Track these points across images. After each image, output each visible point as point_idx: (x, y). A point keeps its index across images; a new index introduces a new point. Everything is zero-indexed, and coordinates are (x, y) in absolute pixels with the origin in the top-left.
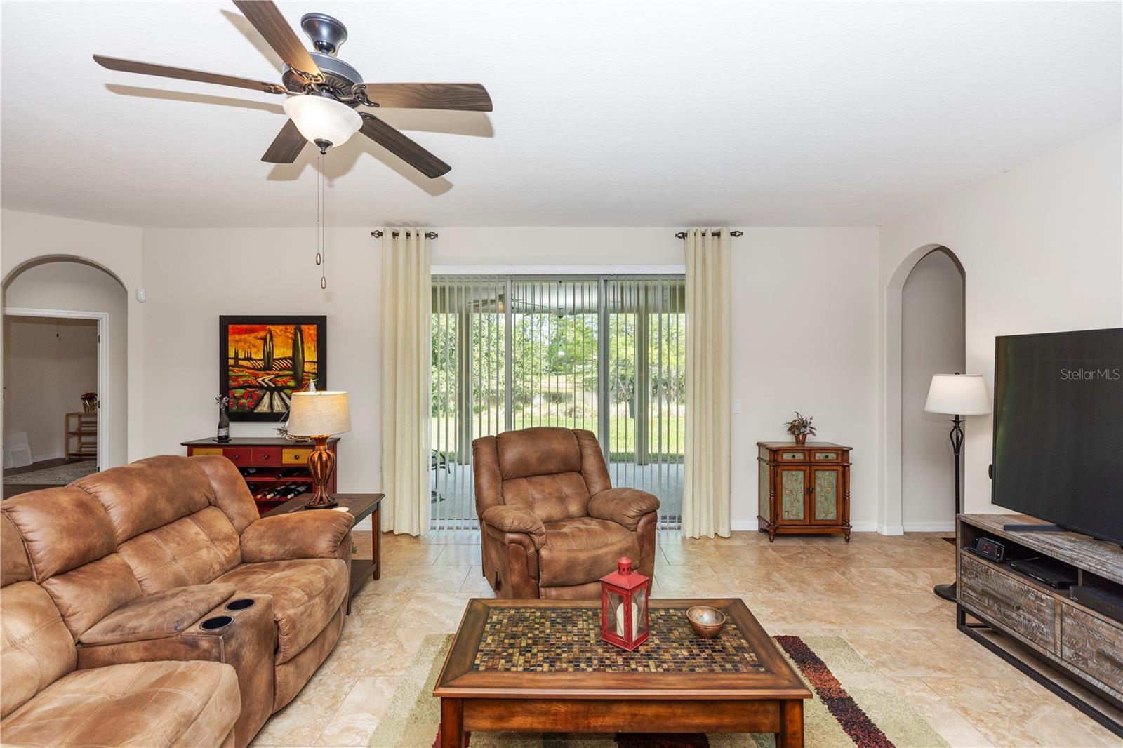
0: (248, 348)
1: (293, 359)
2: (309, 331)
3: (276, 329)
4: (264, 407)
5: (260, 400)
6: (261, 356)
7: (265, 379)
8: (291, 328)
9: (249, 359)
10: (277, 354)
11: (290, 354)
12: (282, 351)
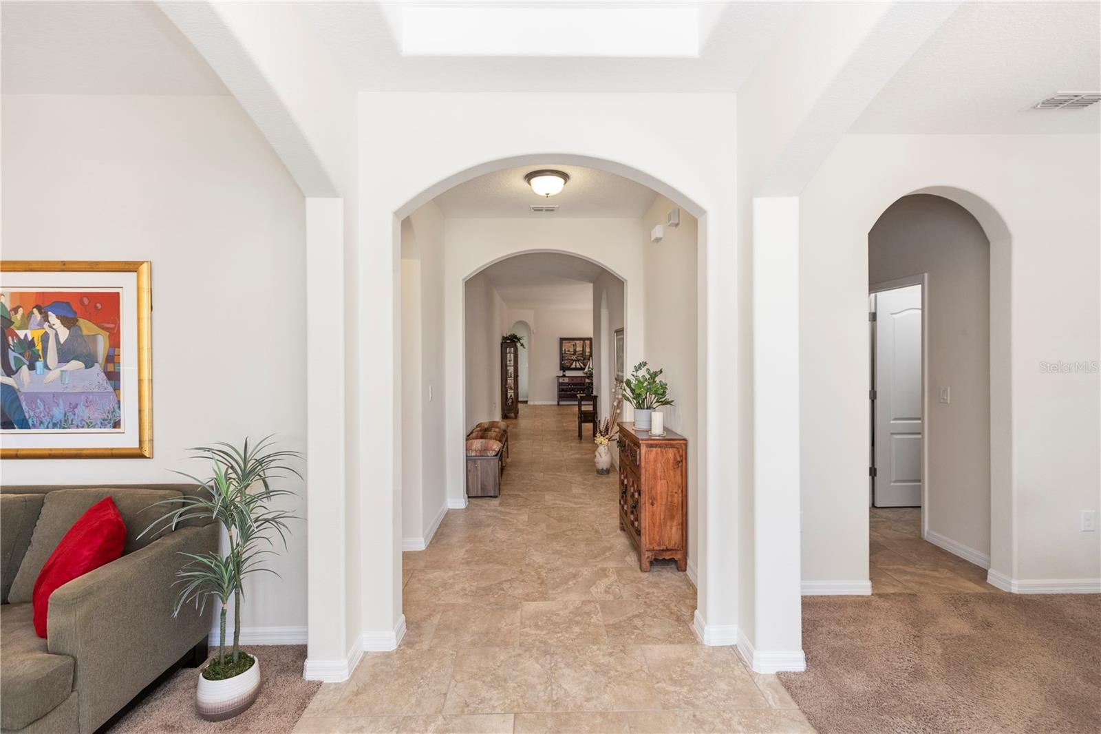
0: (568, 347)
1: (583, 350)
2: (588, 342)
3: (578, 342)
4: (573, 366)
5: (572, 364)
6: (572, 350)
7: (574, 357)
8: (582, 342)
9: (569, 351)
10: (578, 349)
11: (581, 349)
12: (579, 349)
